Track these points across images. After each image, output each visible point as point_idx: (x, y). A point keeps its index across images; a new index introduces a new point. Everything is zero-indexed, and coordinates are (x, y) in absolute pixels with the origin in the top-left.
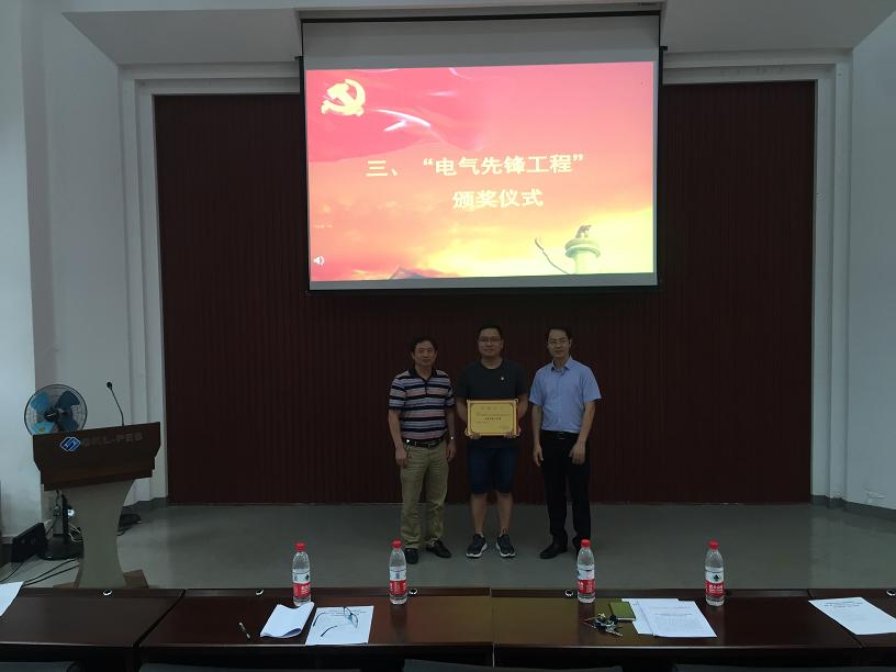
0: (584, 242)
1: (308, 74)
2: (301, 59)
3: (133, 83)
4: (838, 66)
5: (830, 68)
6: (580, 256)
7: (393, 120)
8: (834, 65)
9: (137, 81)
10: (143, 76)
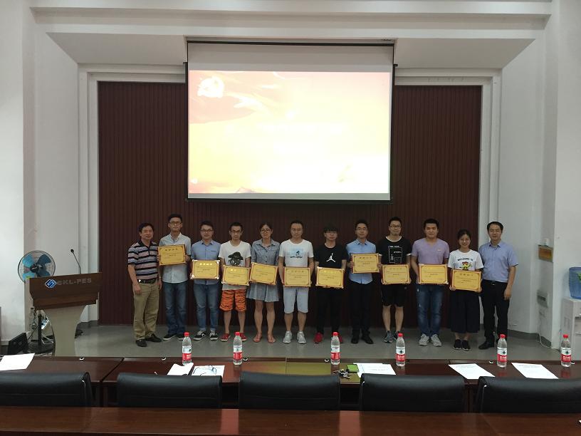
1: (191, 72)
2: (186, 64)
3: (85, 75)
4: (494, 78)
6: (346, 182)
7: (239, 101)
8: (492, 78)
9: (88, 73)
10: (91, 70)
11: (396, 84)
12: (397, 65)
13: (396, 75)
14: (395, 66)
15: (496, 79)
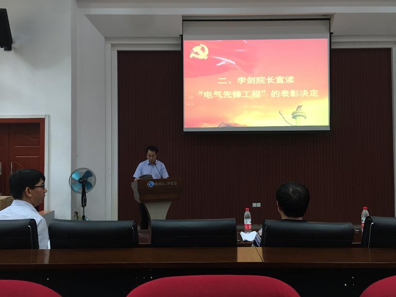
0: (300, 112)
1: (185, 42)
2: (182, 36)
6: (298, 118)
7: (220, 61)
9: (112, 44)
10: (114, 42)
11: (332, 47)
12: (332, 33)
13: (332, 41)
14: (331, 34)
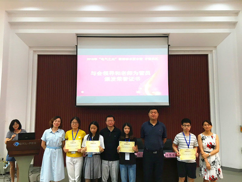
1: (79, 49)
2: (77, 46)
3: (32, 51)
5: (211, 51)
8: (212, 50)
9: (33, 51)
11: (169, 54)
13: (169, 50)
15: (214, 51)
